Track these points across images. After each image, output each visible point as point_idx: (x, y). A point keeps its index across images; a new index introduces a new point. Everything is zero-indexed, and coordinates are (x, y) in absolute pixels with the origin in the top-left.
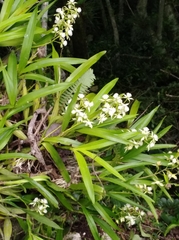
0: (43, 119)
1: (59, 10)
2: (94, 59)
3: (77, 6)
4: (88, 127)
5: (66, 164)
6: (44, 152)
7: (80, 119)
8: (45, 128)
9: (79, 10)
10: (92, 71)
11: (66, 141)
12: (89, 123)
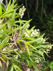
0: (17, 36)
1: (20, 9)
2: (30, 21)
3: (25, 8)
4: (28, 37)
5: (22, 47)
6: (17, 44)
7: (26, 36)
8: (17, 38)
9: (25, 9)
10: (29, 24)
11: (23, 41)
12: (29, 36)
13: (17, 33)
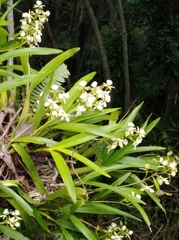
0: (12, 120)
1: (25, 15)
3: (45, 10)
4: (64, 121)
5: (41, 173)
6: (14, 155)
7: (54, 113)
8: (14, 129)
9: (48, 13)
10: (65, 67)
12: (66, 117)
13: (11, 110)
